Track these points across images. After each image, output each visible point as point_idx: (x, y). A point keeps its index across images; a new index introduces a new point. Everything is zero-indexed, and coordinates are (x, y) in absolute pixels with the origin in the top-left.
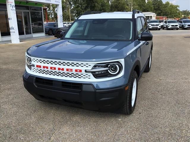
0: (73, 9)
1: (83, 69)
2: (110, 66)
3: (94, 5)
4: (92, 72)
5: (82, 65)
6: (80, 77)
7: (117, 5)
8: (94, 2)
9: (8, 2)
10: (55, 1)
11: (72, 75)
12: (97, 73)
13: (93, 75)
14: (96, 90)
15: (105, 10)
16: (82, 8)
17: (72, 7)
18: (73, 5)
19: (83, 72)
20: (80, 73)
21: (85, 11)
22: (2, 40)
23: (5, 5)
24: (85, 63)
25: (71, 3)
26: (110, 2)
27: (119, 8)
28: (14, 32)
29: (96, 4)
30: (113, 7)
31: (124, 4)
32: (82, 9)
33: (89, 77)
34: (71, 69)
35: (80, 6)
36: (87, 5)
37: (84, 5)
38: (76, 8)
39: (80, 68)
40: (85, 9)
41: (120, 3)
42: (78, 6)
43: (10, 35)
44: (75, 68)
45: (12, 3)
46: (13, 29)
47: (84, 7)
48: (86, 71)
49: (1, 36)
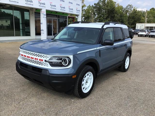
0: (97, 18)
1: (44, 59)
2: (63, 60)
3: (114, 15)
4: (49, 62)
5: (44, 57)
6: (42, 64)
7: (134, 16)
8: (114, 13)
9: (41, 12)
10: (77, 12)
11: (38, 63)
12: (54, 63)
13: (50, 64)
14: (50, 74)
15: (123, 20)
16: (104, 17)
17: (96, 17)
18: (97, 15)
19: (44, 61)
20: (42, 62)
21: (106, 20)
22: (36, 38)
23: (40, 13)
24: (45, 55)
25: (96, 14)
26: (128, 14)
27: (135, 19)
28: (43, 33)
29: (116, 15)
30: (131, 18)
31: (140, 16)
32: (104, 19)
33: (47, 65)
34: (37, 59)
35: (103, 16)
36: (109, 15)
37: (106, 16)
38: (99, 17)
39: (42, 58)
40: (106, 18)
41: (137, 14)
42: (101, 16)
43: (41, 35)
44: (40, 58)
45: (44, 12)
46: (43, 31)
47: (105, 17)
48: (45, 61)
49: (36, 35)
